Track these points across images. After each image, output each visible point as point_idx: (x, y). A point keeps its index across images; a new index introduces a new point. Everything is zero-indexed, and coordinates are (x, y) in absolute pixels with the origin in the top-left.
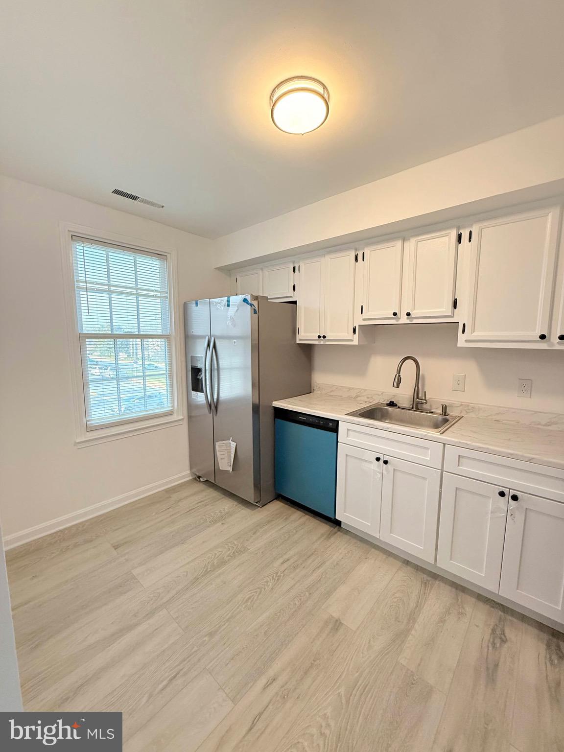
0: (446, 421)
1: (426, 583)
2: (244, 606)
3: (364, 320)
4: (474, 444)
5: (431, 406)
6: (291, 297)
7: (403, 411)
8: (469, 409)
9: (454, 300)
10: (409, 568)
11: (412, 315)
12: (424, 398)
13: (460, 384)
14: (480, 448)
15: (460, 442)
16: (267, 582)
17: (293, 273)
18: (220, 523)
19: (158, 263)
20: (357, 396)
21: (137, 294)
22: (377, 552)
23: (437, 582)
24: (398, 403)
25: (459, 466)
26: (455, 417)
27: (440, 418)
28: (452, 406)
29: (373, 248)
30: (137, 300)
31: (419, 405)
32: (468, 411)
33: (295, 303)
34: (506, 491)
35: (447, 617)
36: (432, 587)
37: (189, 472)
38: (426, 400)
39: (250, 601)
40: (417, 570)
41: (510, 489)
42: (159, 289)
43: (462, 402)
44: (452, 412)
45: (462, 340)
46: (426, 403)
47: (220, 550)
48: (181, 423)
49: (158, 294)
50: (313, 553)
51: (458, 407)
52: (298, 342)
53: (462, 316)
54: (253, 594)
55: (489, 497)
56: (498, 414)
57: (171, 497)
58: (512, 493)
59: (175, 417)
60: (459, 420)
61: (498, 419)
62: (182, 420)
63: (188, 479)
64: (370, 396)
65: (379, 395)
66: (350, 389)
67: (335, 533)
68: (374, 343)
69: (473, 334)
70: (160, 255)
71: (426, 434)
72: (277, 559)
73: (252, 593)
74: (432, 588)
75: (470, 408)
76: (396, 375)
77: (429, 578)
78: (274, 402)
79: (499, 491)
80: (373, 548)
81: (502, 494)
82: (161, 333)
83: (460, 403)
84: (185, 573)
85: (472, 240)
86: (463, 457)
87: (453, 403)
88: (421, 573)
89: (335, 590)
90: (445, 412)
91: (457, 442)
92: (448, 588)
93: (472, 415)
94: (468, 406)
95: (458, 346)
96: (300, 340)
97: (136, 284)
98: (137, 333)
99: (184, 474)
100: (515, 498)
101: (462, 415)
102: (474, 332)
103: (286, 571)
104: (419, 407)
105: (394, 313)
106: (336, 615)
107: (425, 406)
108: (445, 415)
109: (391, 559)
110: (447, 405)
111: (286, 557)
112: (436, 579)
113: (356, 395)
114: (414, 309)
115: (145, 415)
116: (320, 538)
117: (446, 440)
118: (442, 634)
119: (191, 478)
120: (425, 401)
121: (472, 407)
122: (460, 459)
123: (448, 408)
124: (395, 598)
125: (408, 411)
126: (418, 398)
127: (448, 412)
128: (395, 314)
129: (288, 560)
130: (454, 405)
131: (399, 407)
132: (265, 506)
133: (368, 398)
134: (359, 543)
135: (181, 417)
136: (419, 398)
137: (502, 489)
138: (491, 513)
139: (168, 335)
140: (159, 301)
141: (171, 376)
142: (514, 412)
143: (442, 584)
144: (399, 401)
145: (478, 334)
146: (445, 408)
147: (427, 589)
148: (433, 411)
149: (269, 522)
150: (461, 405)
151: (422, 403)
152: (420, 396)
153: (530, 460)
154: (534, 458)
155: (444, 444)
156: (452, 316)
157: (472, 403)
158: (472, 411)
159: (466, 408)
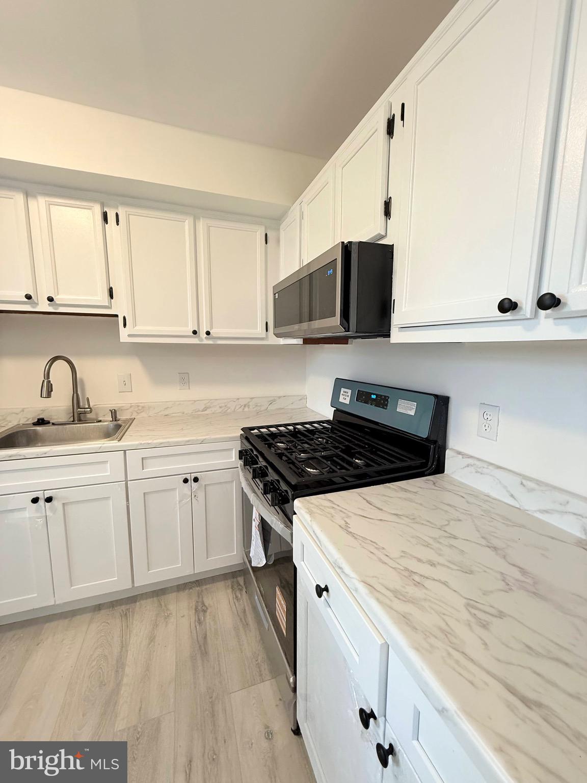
0: (118, 427)
1: (126, 614)
4: (155, 441)
5: (97, 414)
7: (60, 427)
9: (109, 288)
10: (103, 612)
11: (56, 301)
12: (87, 407)
13: (126, 385)
14: (161, 443)
15: (141, 444)
23: (138, 604)
24: (51, 419)
25: (143, 469)
26: (126, 421)
27: (112, 425)
28: (121, 409)
31: (82, 416)
32: (138, 411)
34: (188, 476)
35: (155, 632)
36: (134, 613)
38: (90, 408)
40: (112, 607)
41: (191, 473)
43: (131, 404)
44: (122, 417)
45: (124, 335)
46: (91, 412)
51: (127, 409)
53: (120, 307)
55: (174, 489)
56: (166, 408)
58: (193, 476)
60: (132, 423)
61: (167, 413)
65: (18, 414)
69: (135, 329)
71: (100, 445)
76: (43, 382)
77: (128, 607)
79: (183, 480)
81: (186, 481)
83: (130, 405)
85: (119, 223)
86: (146, 458)
87: (123, 406)
88: (119, 607)
90: (116, 417)
91: (138, 445)
92: (150, 601)
93: (144, 414)
94: (138, 406)
95: (121, 341)
100: (196, 480)
101: (133, 417)
102: (136, 326)
104: (82, 419)
105: (27, 295)
107: (89, 416)
108: (116, 421)
110: (116, 409)
112: (135, 602)
114: (58, 294)
117: (126, 446)
118: (155, 653)
120: (89, 410)
121: (143, 407)
122: (144, 461)
123: (117, 412)
125: (68, 426)
126: (79, 407)
127: (118, 417)
128: (28, 297)
130: (122, 408)
131: (53, 424)
136: (81, 407)
137: (185, 476)
138: (179, 502)
142: (180, 404)
144: (51, 416)
145: (141, 329)
146: (114, 413)
147: (128, 619)
148: (100, 419)
150: (131, 407)
151: (85, 413)
152: (81, 404)
153: (202, 442)
154: (205, 439)
155: (125, 451)
156: (109, 307)
157: (141, 403)
158: (143, 411)
159: (136, 409)
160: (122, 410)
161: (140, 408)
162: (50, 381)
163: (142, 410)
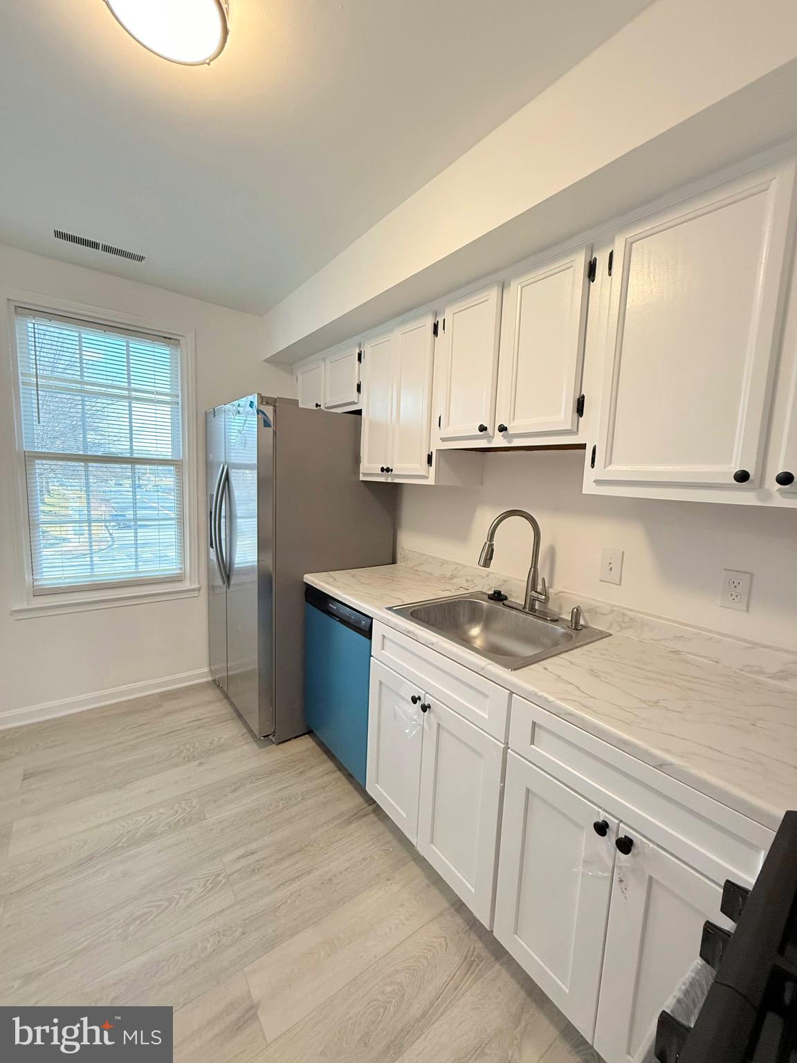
0: (569, 639)
1: (471, 964)
2: (120, 932)
3: (443, 440)
6: (353, 403)
8: (624, 622)
9: (578, 397)
10: (457, 919)
11: (510, 431)
13: (614, 570)
15: (536, 694)
16: (190, 890)
17: (357, 362)
18: (197, 763)
19: (168, 352)
20: (452, 577)
21: (129, 397)
22: (417, 870)
23: (497, 966)
25: (532, 742)
26: (594, 635)
27: (562, 632)
28: (593, 611)
29: (456, 308)
30: (130, 406)
32: (624, 625)
33: (359, 412)
34: (612, 821)
36: (481, 976)
37: (206, 670)
38: (545, 596)
39: (138, 922)
40: (471, 928)
41: (618, 820)
42: (168, 391)
43: (613, 606)
44: (589, 623)
45: (590, 481)
46: (546, 601)
47: (162, 810)
48: (197, 595)
49: (168, 398)
50: (302, 848)
51: (604, 614)
52: (362, 478)
53: (590, 432)
54: (151, 909)
55: (581, 827)
56: (678, 638)
57: (161, 706)
58: (624, 831)
59: (187, 585)
60: (602, 639)
61: (677, 648)
62: (199, 590)
63: (204, 680)
64: (469, 578)
65: (483, 578)
66: (444, 563)
67: (366, 815)
68: (482, 484)
69: (609, 468)
70: (168, 340)
72: (237, 848)
73: (150, 907)
74: (476, 980)
75: (627, 619)
76: (486, 543)
77: (485, 953)
78: (306, 576)
79: (595, 821)
80: (414, 860)
81: (602, 828)
82: (170, 458)
83: (610, 608)
84: (82, 844)
85: (613, 270)
86: (539, 726)
87: (595, 606)
88: (476, 938)
89: (292, 935)
90: (577, 622)
91: (530, 693)
92: (513, 986)
93: (629, 633)
94: (624, 615)
95: (583, 493)
96: (365, 474)
97: (129, 383)
98: (129, 455)
99: (199, 672)
100: (625, 845)
101: (610, 631)
102: (610, 464)
103: (236, 875)
105: (481, 426)
106: (256, 994)
109: (434, 891)
110: (583, 607)
111: (253, 846)
112: (497, 958)
113: (450, 573)
114: (513, 419)
115: (134, 578)
116: (334, 819)
117: (515, 685)
119: (210, 679)
120: (543, 598)
121: (631, 619)
122: (536, 729)
124: (392, 983)
126: (533, 590)
127: (583, 622)
128: (482, 428)
129: (253, 853)
132: (286, 744)
133: (467, 581)
134: (395, 843)
135: (196, 586)
137: (602, 816)
138: (584, 862)
139: (179, 461)
140: (169, 409)
141: (181, 521)
142: (710, 639)
143: (505, 975)
145: (619, 469)
146: (577, 614)
149: (271, 773)
150: (612, 611)
153: (661, 766)
154: (671, 764)
155: (512, 693)
156: (574, 432)
157: (630, 610)
158: (631, 627)
159: (619, 619)
160: (596, 612)
161: (627, 621)
162: (493, 545)
163: (629, 624)
